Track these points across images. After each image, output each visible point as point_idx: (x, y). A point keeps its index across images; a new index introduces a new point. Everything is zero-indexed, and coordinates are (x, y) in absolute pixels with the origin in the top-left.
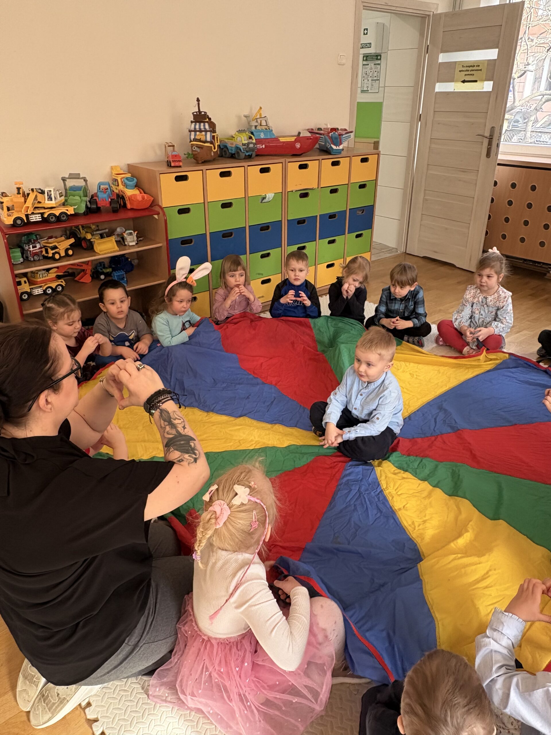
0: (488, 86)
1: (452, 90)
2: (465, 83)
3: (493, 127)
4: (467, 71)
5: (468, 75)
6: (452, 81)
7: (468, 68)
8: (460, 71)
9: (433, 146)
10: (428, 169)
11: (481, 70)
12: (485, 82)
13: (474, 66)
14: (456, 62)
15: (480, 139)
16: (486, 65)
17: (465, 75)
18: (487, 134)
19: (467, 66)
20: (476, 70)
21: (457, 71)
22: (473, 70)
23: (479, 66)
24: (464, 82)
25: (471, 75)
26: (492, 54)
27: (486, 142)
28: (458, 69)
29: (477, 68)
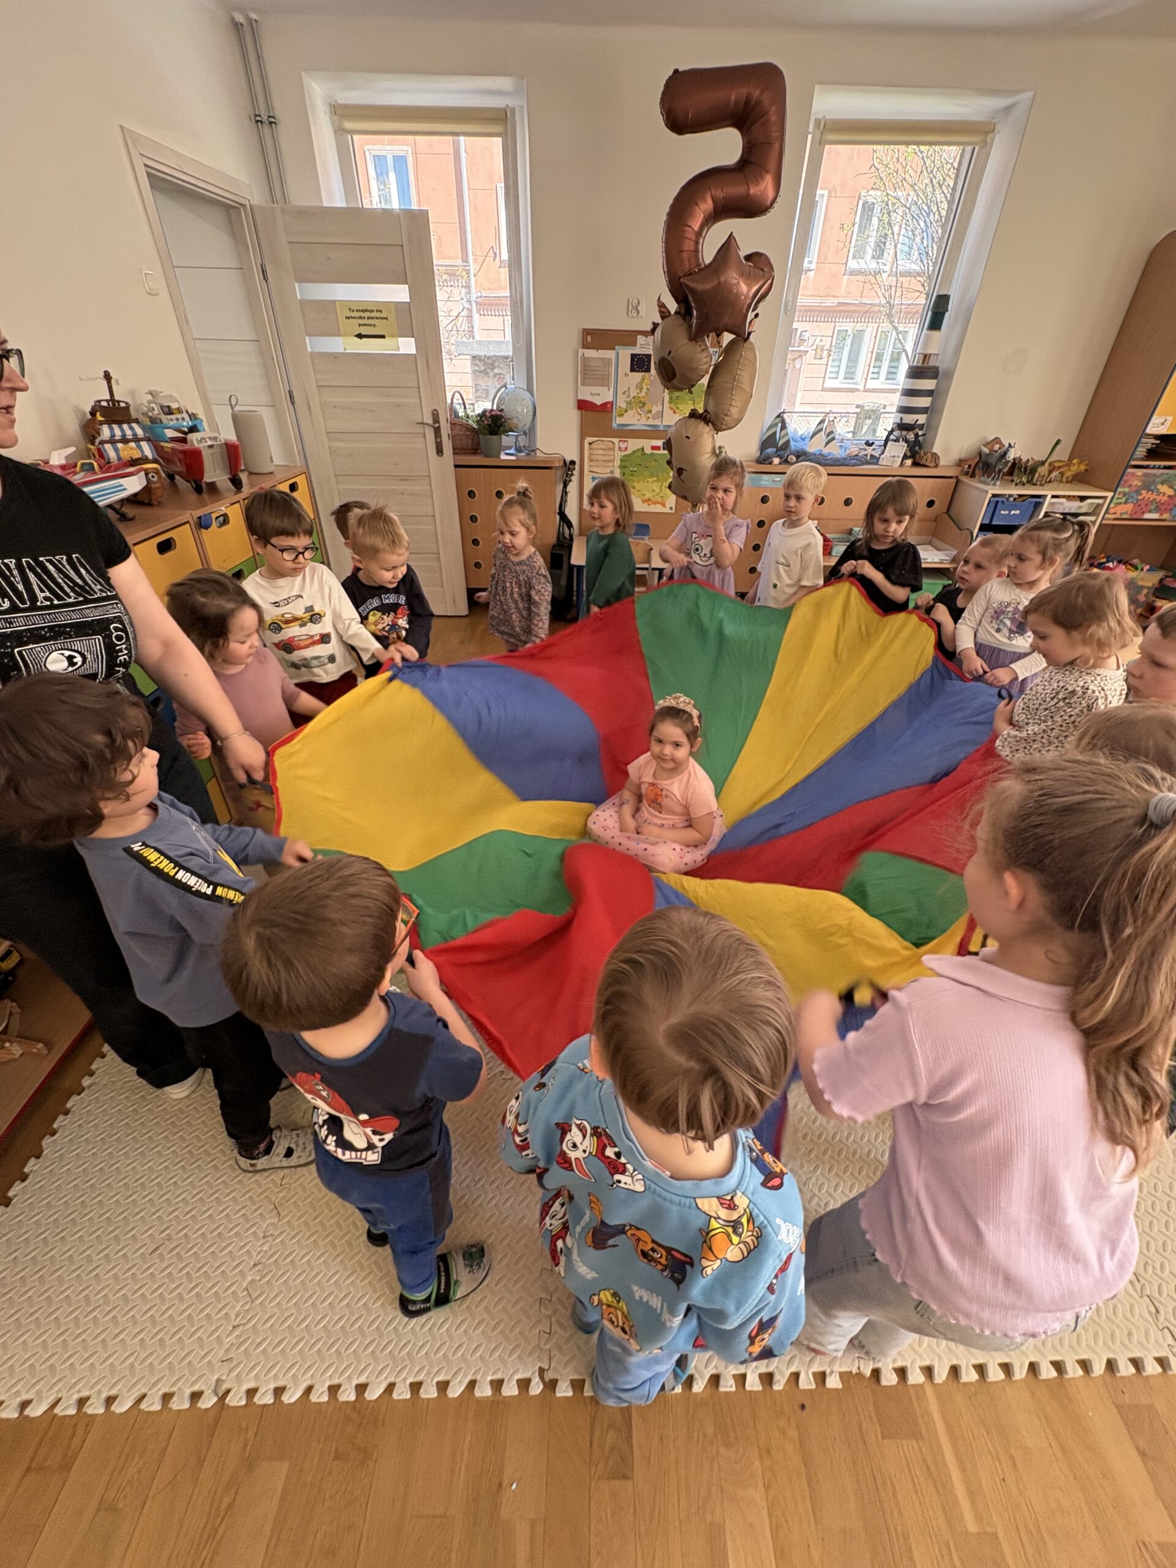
0: (407, 346)
1: (342, 351)
2: (364, 340)
3: (436, 410)
4: (360, 318)
5: (366, 325)
6: (339, 335)
7: (361, 314)
8: (348, 318)
9: (334, 444)
10: (338, 483)
11: (386, 318)
12: (400, 339)
13: (372, 311)
14: (334, 301)
15: (419, 429)
16: (393, 308)
17: (360, 325)
18: (430, 422)
19: (358, 311)
20: (377, 318)
21: (341, 318)
22: (372, 318)
23: (381, 311)
24: (360, 336)
25: (369, 325)
26: (400, 293)
27: (430, 434)
28: (343, 313)
29: (378, 315)
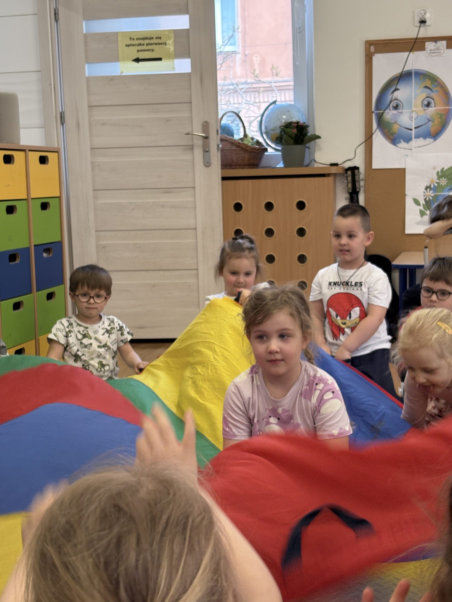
0: (182, 65)
1: (118, 74)
2: (141, 63)
3: (206, 122)
4: (140, 45)
5: (144, 50)
6: (118, 61)
7: (142, 42)
8: (128, 46)
9: (98, 159)
11: (164, 44)
12: (176, 60)
13: (153, 38)
14: (116, 33)
15: (187, 140)
16: (171, 36)
17: (138, 51)
19: (137, 39)
20: (156, 44)
21: (121, 46)
22: (151, 44)
23: (160, 38)
24: (137, 60)
25: (148, 50)
26: (180, 21)
27: (198, 144)
28: (122, 42)
29: (158, 41)
